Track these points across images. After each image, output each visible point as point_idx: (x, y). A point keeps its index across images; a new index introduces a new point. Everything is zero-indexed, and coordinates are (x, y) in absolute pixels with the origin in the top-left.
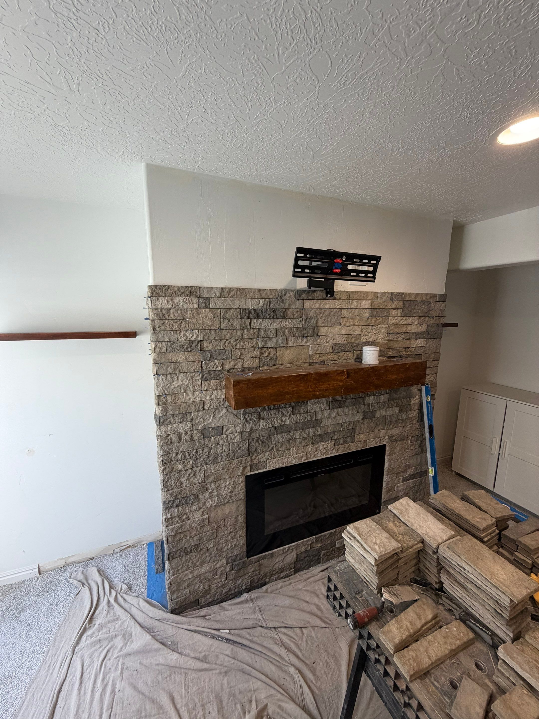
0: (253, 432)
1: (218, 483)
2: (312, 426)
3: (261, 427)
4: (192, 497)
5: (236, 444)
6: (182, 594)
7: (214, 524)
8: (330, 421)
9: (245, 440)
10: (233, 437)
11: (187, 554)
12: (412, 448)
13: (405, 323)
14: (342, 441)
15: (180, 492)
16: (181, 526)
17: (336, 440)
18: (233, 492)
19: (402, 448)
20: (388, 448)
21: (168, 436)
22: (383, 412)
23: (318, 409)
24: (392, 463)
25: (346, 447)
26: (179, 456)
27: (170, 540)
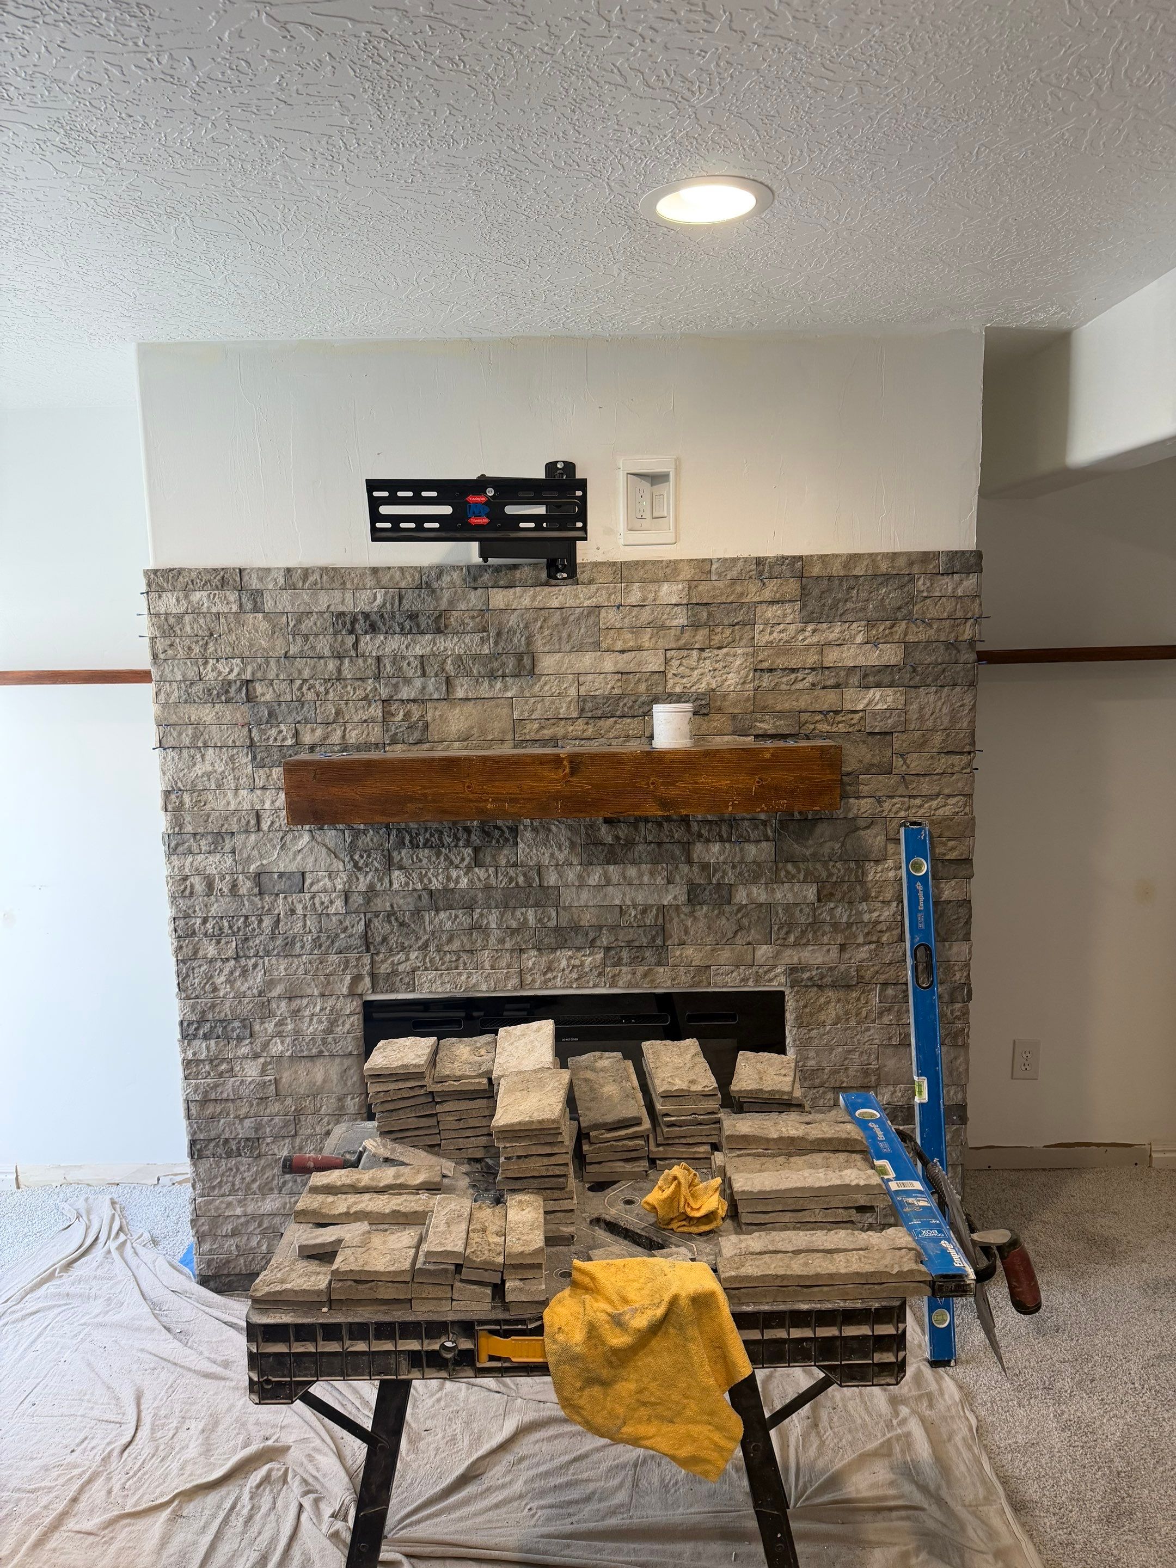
0: (376, 896)
1: (296, 1003)
2: (531, 902)
3: (396, 886)
4: (237, 1024)
5: (334, 918)
6: (221, 1247)
7: (289, 1101)
8: (585, 895)
9: (357, 912)
10: (326, 900)
11: (229, 1155)
12: (886, 1019)
13: (815, 639)
14: (625, 954)
15: (213, 1006)
16: (216, 1086)
17: (608, 949)
18: (331, 1032)
19: (847, 1013)
20: (790, 1004)
21: (185, 878)
22: (760, 894)
23: (546, 860)
24: (812, 1054)
25: (639, 974)
26: (209, 926)
27: (193, 1111)
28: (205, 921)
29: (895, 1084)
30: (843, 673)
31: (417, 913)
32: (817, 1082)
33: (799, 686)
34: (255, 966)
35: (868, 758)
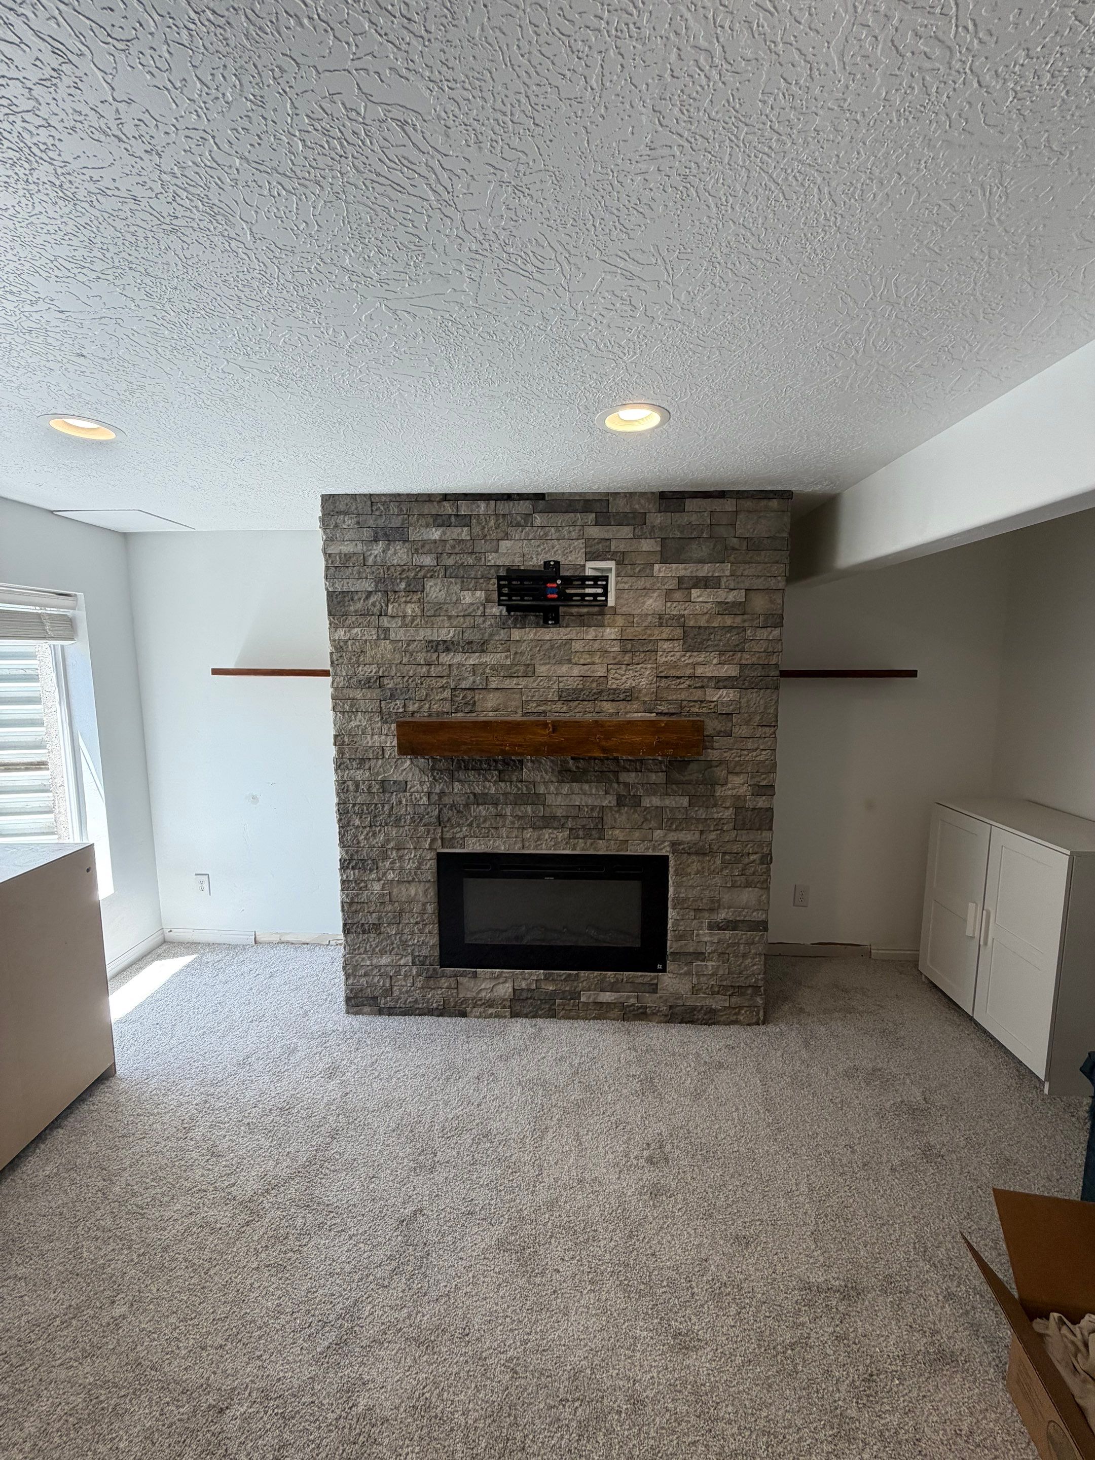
0: (445, 795)
1: (401, 853)
2: (530, 802)
3: (456, 791)
4: (370, 862)
5: (422, 807)
6: (358, 981)
7: (396, 904)
8: (559, 798)
9: (435, 804)
10: (418, 797)
11: (364, 932)
12: (725, 872)
13: (690, 661)
14: (581, 833)
15: (357, 852)
16: (358, 895)
17: (571, 829)
18: (420, 869)
19: (703, 868)
20: (672, 863)
21: (344, 782)
22: (656, 801)
23: (538, 779)
24: (683, 890)
25: (588, 844)
26: (356, 808)
27: (346, 908)
28: (354, 805)
29: (729, 908)
30: (706, 680)
31: (467, 805)
32: (686, 905)
33: (682, 686)
34: (380, 831)
35: (719, 727)
